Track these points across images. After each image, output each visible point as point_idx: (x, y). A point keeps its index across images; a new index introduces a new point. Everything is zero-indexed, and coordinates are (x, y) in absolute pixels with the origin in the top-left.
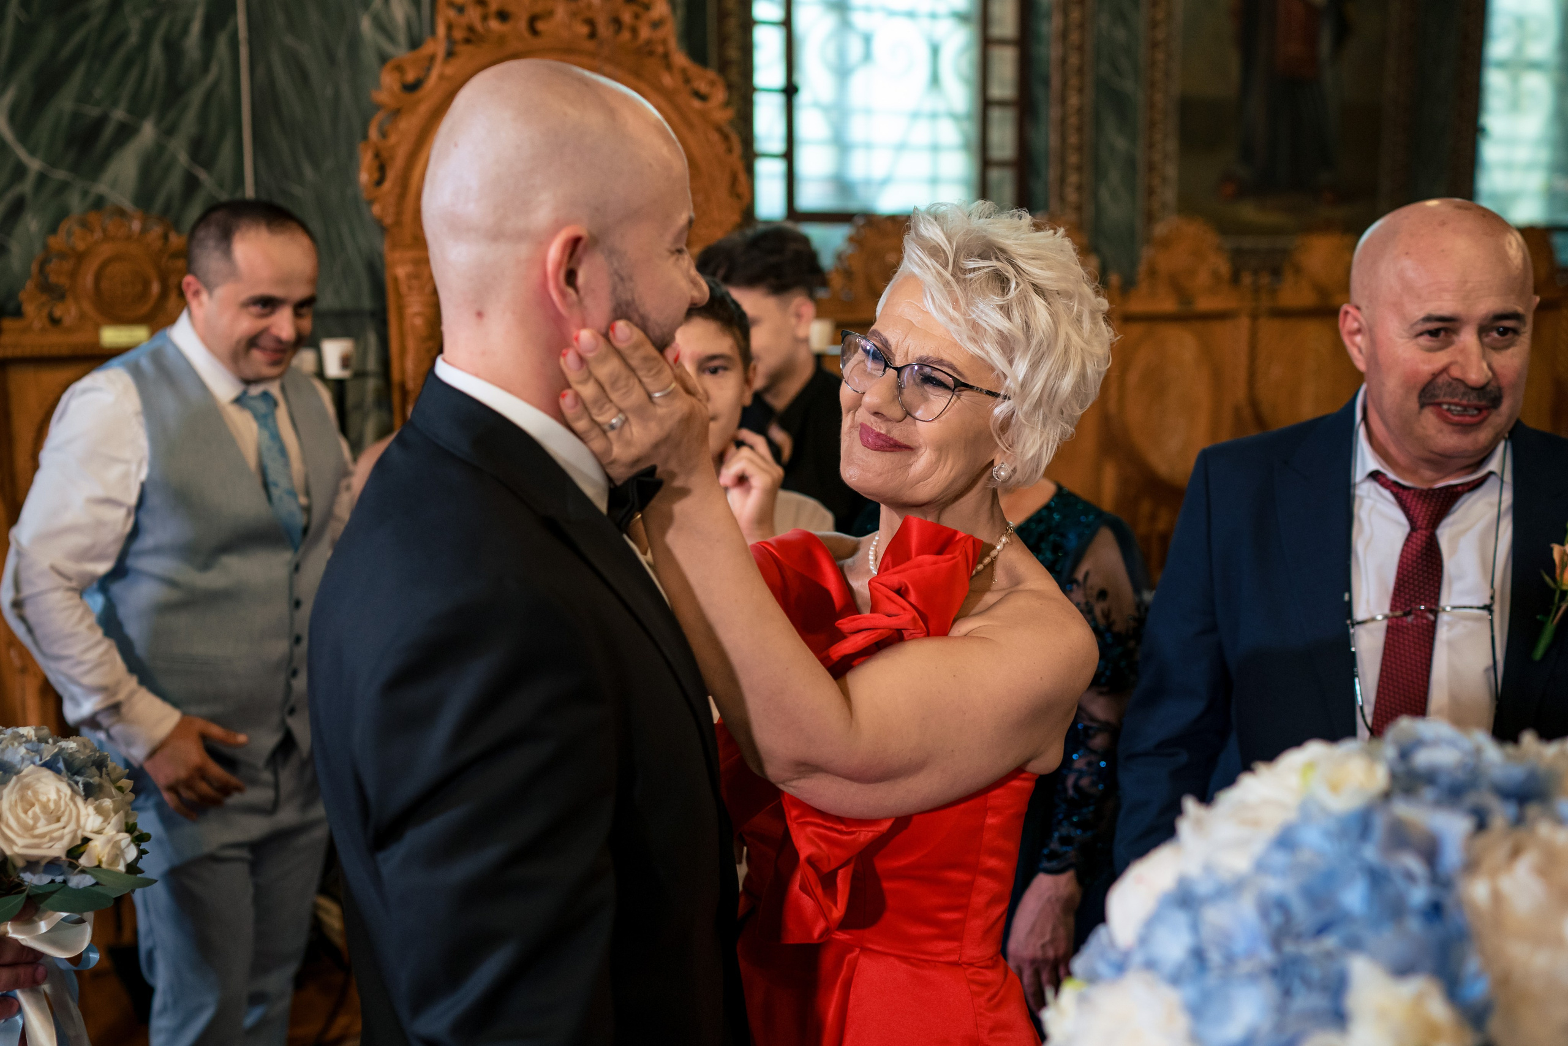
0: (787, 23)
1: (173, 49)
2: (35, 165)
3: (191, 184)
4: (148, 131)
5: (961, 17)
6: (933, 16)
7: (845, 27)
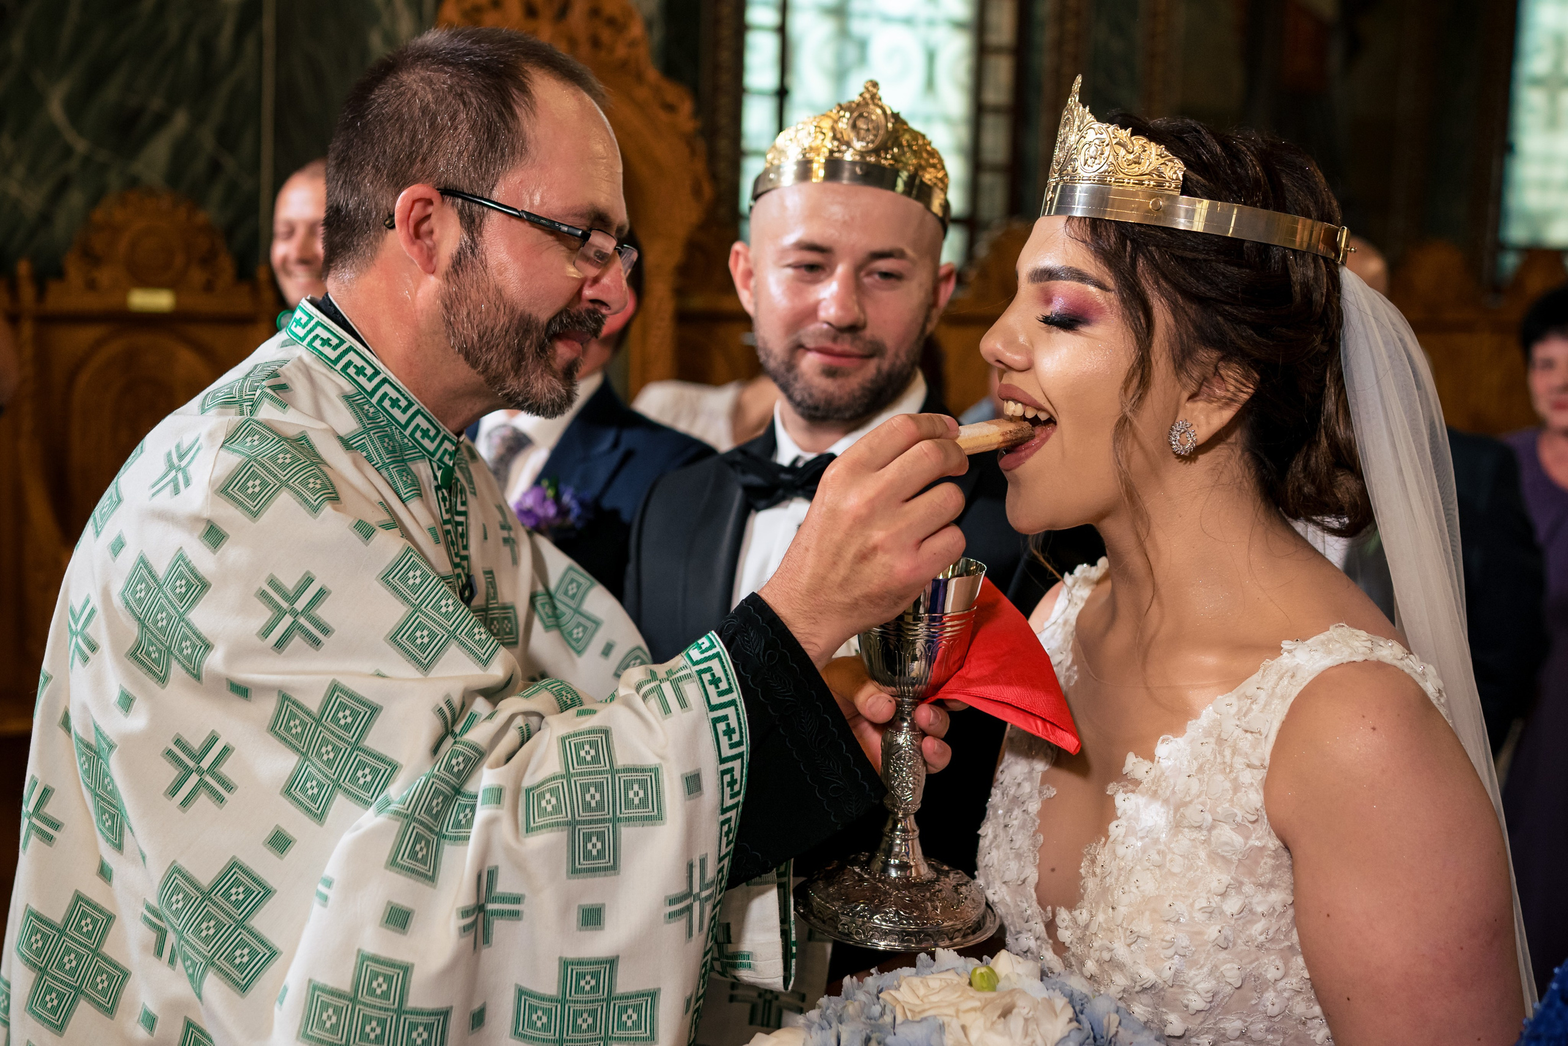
0: (782, 30)
1: (207, 48)
2: (81, 146)
3: (215, 168)
4: (180, 121)
5: (959, 25)
6: (931, 23)
7: (843, 33)
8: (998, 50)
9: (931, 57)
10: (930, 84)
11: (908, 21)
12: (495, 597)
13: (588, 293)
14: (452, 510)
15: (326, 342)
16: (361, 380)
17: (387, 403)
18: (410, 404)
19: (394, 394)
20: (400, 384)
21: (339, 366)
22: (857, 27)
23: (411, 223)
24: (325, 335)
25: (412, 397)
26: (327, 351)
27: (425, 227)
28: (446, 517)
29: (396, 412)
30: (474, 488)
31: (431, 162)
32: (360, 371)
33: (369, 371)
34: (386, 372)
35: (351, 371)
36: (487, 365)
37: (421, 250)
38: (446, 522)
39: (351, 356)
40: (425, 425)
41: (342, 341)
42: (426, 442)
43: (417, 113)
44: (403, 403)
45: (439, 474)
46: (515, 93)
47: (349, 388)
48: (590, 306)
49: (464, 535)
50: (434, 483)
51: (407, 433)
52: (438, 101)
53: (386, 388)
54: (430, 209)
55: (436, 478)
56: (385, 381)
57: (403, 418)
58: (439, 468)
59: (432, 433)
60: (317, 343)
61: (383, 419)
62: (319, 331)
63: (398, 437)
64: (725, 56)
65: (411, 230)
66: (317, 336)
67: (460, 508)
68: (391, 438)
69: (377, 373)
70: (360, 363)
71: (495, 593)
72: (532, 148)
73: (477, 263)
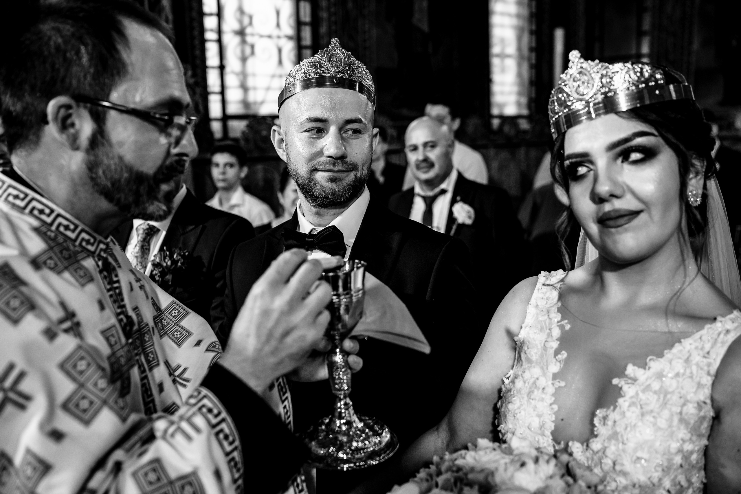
0: (219, 41)
5: (290, 38)
6: (279, 37)
7: (244, 42)
8: (306, 47)
9: (280, 51)
10: (280, 62)
11: (270, 37)
12: (142, 321)
13: (174, 151)
14: (111, 282)
15: (16, 197)
16: (43, 217)
17: (62, 229)
18: (76, 227)
19: (65, 222)
20: (68, 216)
21: (27, 210)
22: (249, 39)
23: (59, 119)
24: (15, 192)
25: (77, 222)
26: (18, 202)
27: (69, 121)
28: (108, 287)
29: (69, 233)
30: (119, 264)
31: (67, 80)
32: (41, 212)
33: (47, 211)
34: (58, 210)
35: (36, 212)
36: (119, 200)
37: (68, 136)
38: (109, 290)
39: (34, 204)
40: (87, 237)
41: (26, 195)
42: (90, 247)
43: (53, 50)
44: (72, 227)
45: (100, 263)
46: (115, 35)
47: (36, 223)
48: (176, 158)
49: (121, 294)
50: (98, 269)
51: (77, 243)
52: (66, 42)
53: (60, 220)
54: (70, 111)
55: (98, 266)
56: (59, 215)
57: (73, 236)
58: (99, 260)
59: (92, 240)
60: (11, 199)
61: (61, 239)
62: (11, 190)
63: (72, 247)
64: (197, 52)
65: (60, 124)
66: (9, 195)
67: (115, 279)
68: (67, 249)
69: (52, 211)
70: (40, 207)
71: (142, 319)
72: (130, 69)
73: (104, 141)
